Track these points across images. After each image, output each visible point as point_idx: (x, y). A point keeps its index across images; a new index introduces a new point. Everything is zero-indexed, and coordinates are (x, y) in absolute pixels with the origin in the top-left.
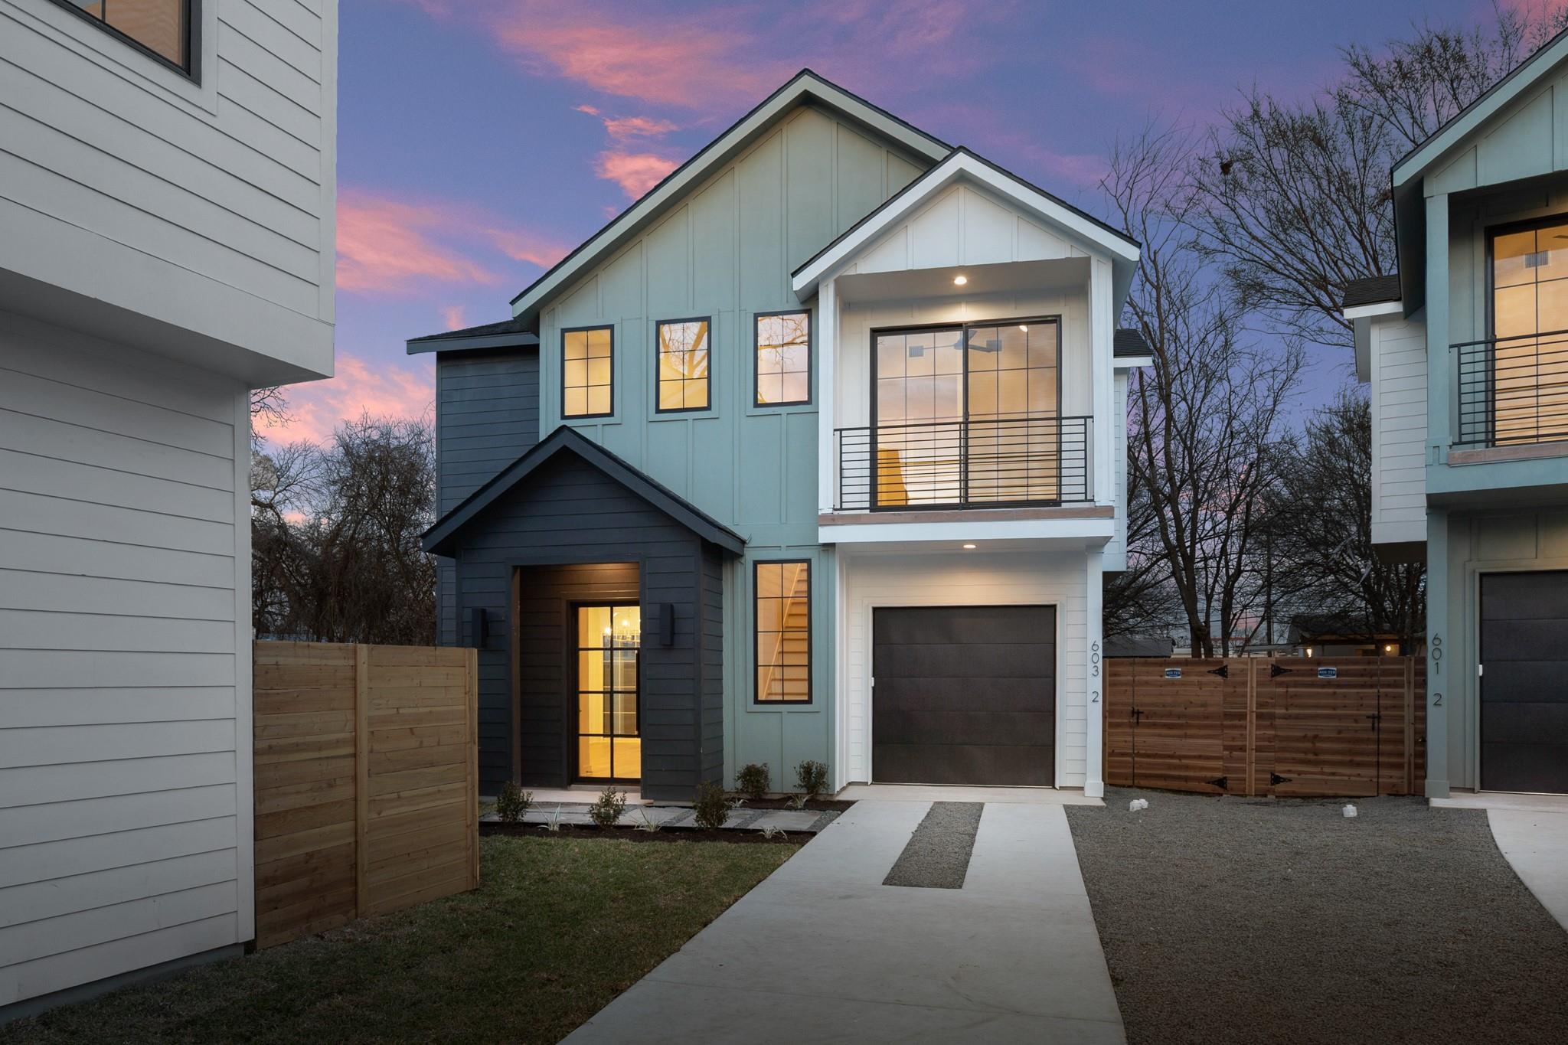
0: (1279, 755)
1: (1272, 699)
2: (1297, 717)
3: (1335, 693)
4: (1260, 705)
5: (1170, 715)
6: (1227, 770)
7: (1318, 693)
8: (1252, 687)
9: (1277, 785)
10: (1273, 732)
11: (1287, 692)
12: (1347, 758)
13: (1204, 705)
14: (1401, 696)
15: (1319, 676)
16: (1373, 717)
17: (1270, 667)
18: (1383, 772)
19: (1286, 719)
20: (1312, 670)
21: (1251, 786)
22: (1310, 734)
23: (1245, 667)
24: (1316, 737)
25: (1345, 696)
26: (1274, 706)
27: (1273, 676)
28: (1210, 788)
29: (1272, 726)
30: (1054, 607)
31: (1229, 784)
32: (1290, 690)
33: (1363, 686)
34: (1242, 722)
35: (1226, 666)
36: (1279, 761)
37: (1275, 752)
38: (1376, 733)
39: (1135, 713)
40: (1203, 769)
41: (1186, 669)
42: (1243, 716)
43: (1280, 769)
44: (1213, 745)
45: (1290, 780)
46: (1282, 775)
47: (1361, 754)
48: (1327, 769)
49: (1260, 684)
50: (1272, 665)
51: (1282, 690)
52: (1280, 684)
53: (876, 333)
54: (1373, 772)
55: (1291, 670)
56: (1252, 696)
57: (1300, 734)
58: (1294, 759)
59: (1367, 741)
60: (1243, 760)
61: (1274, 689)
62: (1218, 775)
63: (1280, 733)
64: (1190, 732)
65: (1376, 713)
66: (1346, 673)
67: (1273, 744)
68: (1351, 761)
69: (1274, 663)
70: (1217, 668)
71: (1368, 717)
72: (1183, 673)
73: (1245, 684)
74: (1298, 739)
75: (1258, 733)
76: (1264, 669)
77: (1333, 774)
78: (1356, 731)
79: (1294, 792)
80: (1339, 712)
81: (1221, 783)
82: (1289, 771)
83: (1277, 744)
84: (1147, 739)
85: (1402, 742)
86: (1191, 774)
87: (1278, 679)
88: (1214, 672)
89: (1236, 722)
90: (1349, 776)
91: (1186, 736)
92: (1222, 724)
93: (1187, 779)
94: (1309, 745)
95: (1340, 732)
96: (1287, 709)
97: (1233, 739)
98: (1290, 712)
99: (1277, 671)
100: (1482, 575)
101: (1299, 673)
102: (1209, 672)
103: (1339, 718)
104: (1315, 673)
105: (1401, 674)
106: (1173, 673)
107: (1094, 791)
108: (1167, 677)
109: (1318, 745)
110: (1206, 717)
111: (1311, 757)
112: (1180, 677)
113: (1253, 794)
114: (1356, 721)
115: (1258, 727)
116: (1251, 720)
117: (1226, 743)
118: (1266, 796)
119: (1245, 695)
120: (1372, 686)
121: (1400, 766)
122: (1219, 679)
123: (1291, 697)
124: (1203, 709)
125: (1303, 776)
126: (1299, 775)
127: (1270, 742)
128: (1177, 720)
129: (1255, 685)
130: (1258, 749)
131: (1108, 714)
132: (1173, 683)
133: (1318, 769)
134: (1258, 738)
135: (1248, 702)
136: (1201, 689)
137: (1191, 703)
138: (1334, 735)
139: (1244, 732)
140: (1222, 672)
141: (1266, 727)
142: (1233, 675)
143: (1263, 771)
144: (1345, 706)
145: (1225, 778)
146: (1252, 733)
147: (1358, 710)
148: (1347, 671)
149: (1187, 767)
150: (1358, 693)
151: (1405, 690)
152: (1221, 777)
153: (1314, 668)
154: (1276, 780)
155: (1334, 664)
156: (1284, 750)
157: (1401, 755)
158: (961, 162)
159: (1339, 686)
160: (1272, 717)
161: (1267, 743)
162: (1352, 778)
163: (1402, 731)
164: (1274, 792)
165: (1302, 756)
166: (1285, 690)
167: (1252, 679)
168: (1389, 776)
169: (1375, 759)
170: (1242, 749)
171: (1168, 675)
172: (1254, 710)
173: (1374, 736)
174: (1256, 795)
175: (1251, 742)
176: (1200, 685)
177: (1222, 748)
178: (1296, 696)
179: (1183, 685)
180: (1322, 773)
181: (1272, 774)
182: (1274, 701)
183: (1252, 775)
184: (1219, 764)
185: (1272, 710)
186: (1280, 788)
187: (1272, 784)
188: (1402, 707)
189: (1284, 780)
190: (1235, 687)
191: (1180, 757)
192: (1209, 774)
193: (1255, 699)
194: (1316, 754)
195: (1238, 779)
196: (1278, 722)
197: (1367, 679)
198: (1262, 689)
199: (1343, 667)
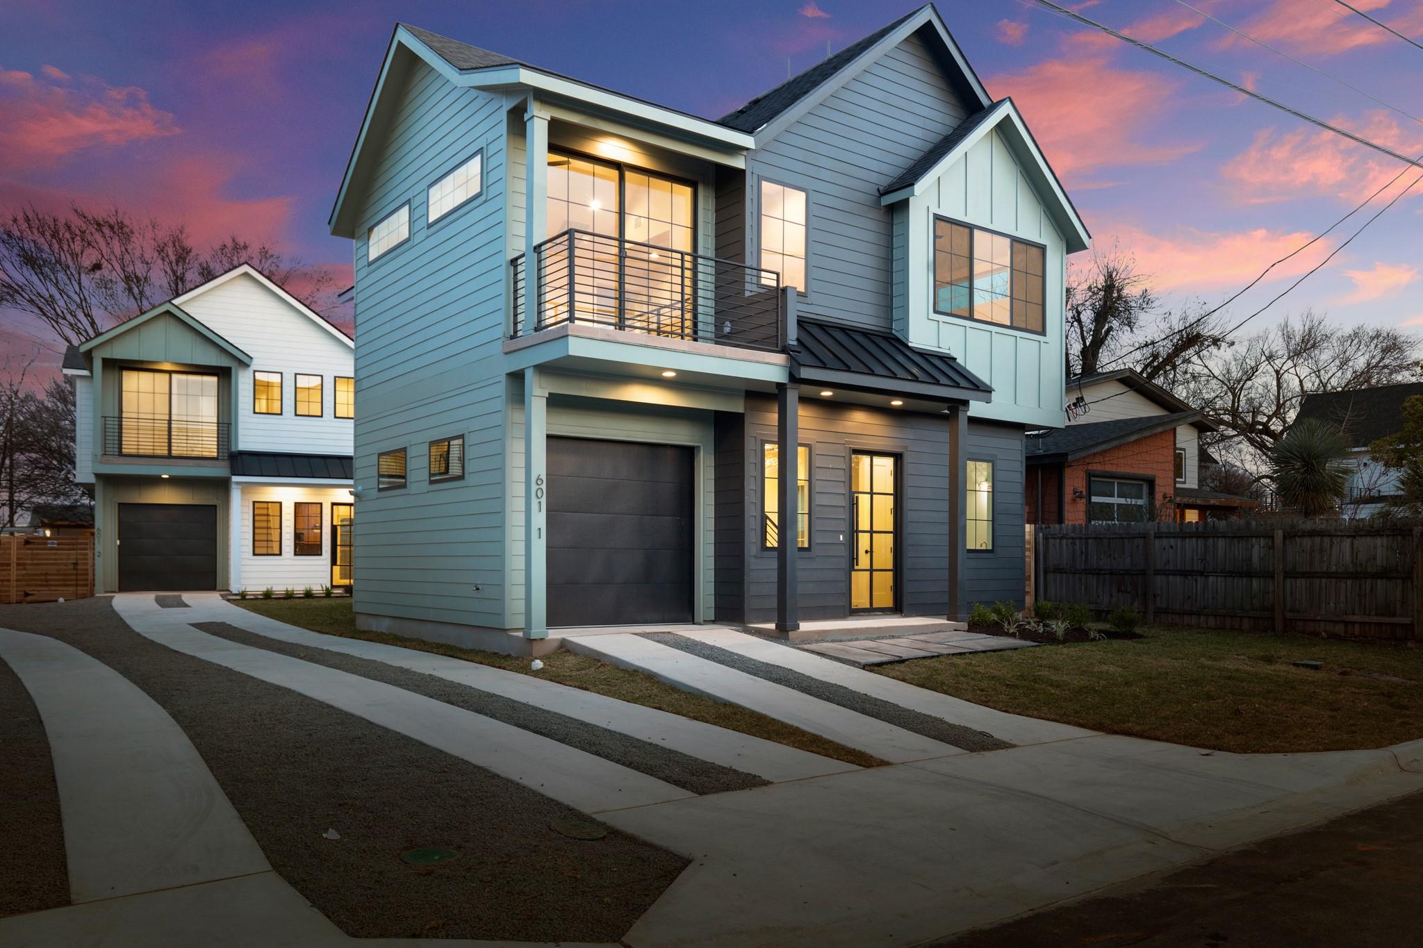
0: (29, 583)
1: (25, 556)
2: (37, 564)
3: (55, 553)
4: (18, 559)
7: (48, 553)
9: (27, 597)
10: (25, 572)
11: (32, 552)
12: (62, 583)
14: (87, 554)
15: (48, 545)
16: (74, 564)
18: (79, 588)
19: (31, 565)
20: (44, 542)
21: (14, 598)
22: (44, 572)
23: (11, 541)
24: (47, 573)
25: (61, 554)
26: (26, 559)
27: (25, 545)
29: (25, 569)
32: (34, 552)
33: (69, 550)
34: (9, 568)
36: (29, 585)
37: (26, 582)
42: (9, 565)
43: (28, 590)
45: (34, 595)
46: (30, 593)
47: (67, 580)
48: (53, 588)
49: (18, 549)
50: (25, 540)
51: (29, 552)
52: (28, 549)
54: (74, 588)
55: (34, 542)
56: (14, 555)
57: (39, 572)
58: (36, 584)
59: (71, 574)
60: (9, 586)
61: (25, 551)
63: (28, 572)
65: (75, 561)
66: (62, 544)
67: (25, 578)
68: (64, 584)
71: (72, 564)
73: (10, 548)
74: (37, 575)
75: (17, 572)
76: (21, 542)
77: (56, 590)
78: (66, 570)
79: (36, 601)
80: (57, 561)
82: (34, 590)
83: (27, 578)
85: (87, 574)
87: (28, 546)
89: (6, 568)
90: (63, 591)
94: (43, 577)
95: (58, 571)
96: (33, 561)
97: (4, 576)
98: (35, 562)
99: (27, 542)
100: (119, 504)
101: (39, 544)
103: (58, 564)
104: (46, 544)
105: (87, 544)
109: (49, 577)
111: (45, 583)
113: (14, 603)
114: (66, 566)
115: (17, 570)
116: (14, 567)
118: (21, 604)
119: (10, 554)
120: (73, 550)
121: (87, 585)
123: (34, 555)
126: (38, 592)
127: (24, 576)
129: (15, 549)
130: (17, 580)
133: (47, 589)
134: (17, 575)
135: (12, 558)
138: (56, 572)
139: (10, 572)
141: (21, 570)
142: (3, 544)
143: (21, 591)
144: (60, 559)
146: (14, 573)
147: (67, 560)
150: (67, 552)
151: (89, 551)
153: (46, 541)
154: (27, 595)
155: (55, 540)
156: (31, 580)
157: (87, 580)
159: (58, 549)
160: (24, 564)
161: (22, 577)
162: (65, 592)
163: (87, 570)
164: (25, 601)
165: (39, 583)
167: (14, 547)
168: (81, 590)
169: (75, 583)
170: (9, 581)
172: (15, 561)
173: (75, 572)
174: (16, 603)
175: (14, 577)
178: (37, 554)
180: (50, 590)
181: (25, 592)
183: (14, 593)
185: (26, 561)
186: (29, 598)
187: (24, 598)
188: (87, 559)
189: (31, 595)
190: (4, 550)
193: (16, 556)
194: (47, 581)
195: (6, 596)
196: (27, 567)
197: (72, 546)
198: (20, 551)
199: (60, 541)
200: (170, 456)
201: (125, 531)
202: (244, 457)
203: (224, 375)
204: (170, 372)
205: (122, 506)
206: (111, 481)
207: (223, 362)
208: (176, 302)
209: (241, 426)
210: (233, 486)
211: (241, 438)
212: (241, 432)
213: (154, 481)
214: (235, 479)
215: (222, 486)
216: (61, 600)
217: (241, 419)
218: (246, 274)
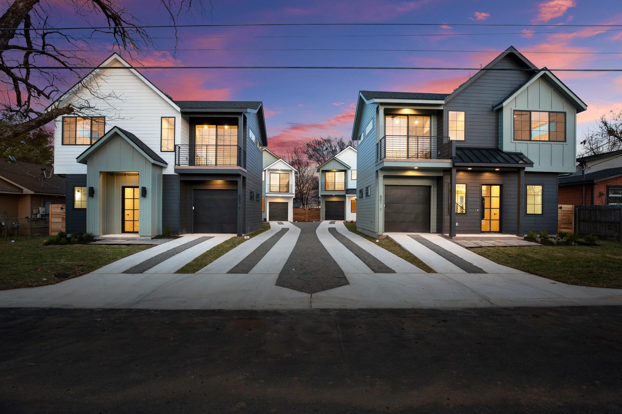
6: (305, 219)
7: (313, 212)
14: (320, 212)
21: (307, 221)
22: (312, 215)
26: (309, 213)
29: (309, 215)
30: (288, 203)
33: (317, 211)
39: (296, 214)
44: (303, 217)
51: (310, 211)
53: (270, 173)
54: (317, 219)
71: (317, 214)
81: (304, 221)
84: (297, 216)
85: (318, 216)
90: (315, 219)
91: (301, 216)
93: (301, 220)
99: (309, 209)
104: (312, 210)
107: (292, 221)
109: (313, 217)
110: (303, 214)
112: (300, 210)
116: (307, 214)
117: (305, 216)
128: (300, 214)
131: (293, 214)
140: (304, 209)
146: (307, 216)
154: (309, 220)
156: (310, 217)
158: (281, 159)
168: (319, 220)
173: (316, 216)
183: (307, 220)
186: (310, 221)
191: (300, 218)
192: (303, 219)
200: (335, 190)
201: (326, 207)
202: (349, 190)
203: (345, 171)
204: (335, 172)
205: (326, 202)
206: (324, 196)
207: (345, 169)
208: (335, 156)
209: (349, 183)
210: (346, 197)
211: (349, 186)
212: (349, 184)
213: (331, 196)
214: (346, 195)
215: (344, 196)
216: (314, 221)
217: (349, 181)
218: (350, 148)
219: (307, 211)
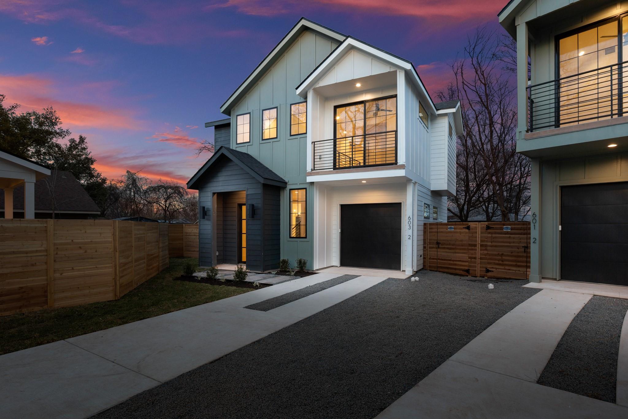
0: (489, 261)
1: (486, 239)
2: (496, 246)
3: (510, 237)
4: (482, 241)
5: (450, 244)
6: (470, 266)
7: (504, 237)
8: (479, 234)
9: (488, 273)
10: (487, 252)
11: (492, 236)
12: (514, 263)
13: (462, 241)
15: (504, 230)
16: (525, 247)
17: (486, 226)
19: (491, 247)
20: (501, 227)
21: (478, 273)
22: (501, 253)
23: (476, 226)
24: (502, 254)
25: (514, 238)
26: (487, 241)
27: (486, 230)
28: (463, 273)
29: (486, 250)
30: (401, 203)
31: (471, 272)
32: (493, 235)
33: (521, 234)
34: (475, 248)
35: (470, 226)
36: (489, 263)
37: (487, 260)
38: (526, 253)
39: (438, 243)
40: (461, 265)
41: (456, 227)
42: (475, 245)
43: (489, 267)
44: (465, 257)
45: (493, 271)
46: (490, 269)
47: (519, 262)
48: (507, 268)
49: (481, 233)
50: (486, 225)
51: (490, 235)
52: (489, 233)
53: (336, 107)
54: (525, 269)
55: (493, 227)
56: (479, 237)
57: (497, 253)
58: (494, 263)
59: (522, 257)
60: (475, 263)
61: (487, 235)
62: (466, 268)
63: (489, 252)
64: (457, 251)
65: (526, 245)
67: (486, 257)
68: (516, 265)
69: (487, 225)
70: (466, 226)
71: (523, 247)
72: (454, 228)
73: (476, 232)
74: (495, 255)
75: (481, 252)
76: (484, 227)
77: (509, 270)
78: (518, 252)
79: (494, 276)
80: (512, 244)
81: (468, 271)
82: (493, 268)
83: (488, 257)
84: (442, 253)
86: (457, 267)
87: (489, 231)
88: (465, 228)
89: (473, 248)
90: (515, 270)
91: (455, 253)
92: (468, 248)
93: (455, 269)
94: (500, 257)
95: (512, 253)
96: (492, 243)
97: (472, 254)
98: (493, 244)
99: (488, 228)
101: (497, 229)
102: (464, 228)
103: (512, 247)
104: (502, 229)
106: (451, 228)
108: (449, 230)
109: (504, 258)
110: (462, 246)
111: (500, 262)
112: (453, 230)
113: (479, 276)
114: (518, 249)
115: (481, 250)
116: (478, 247)
117: (470, 256)
118: (484, 277)
119: (476, 237)
120: (524, 234)
122: (467, 230)
123: (493, 238)
124: (461, 242)
125: (498, 270)
126: (496, 269)
127: (486, 256)
128: (452, 246)
130: (481, 259)
131: (429, 243)
132: (451, 232)
133: (503, 267)
134: (481, 254)
135: (477, 240)
136: (460, 234)
137: (457, 240)
138: (509, 254)
139: (476, 252)
140: (468, 228)
141: (484, 250)
142: (472, 229)
143: (483, 267)
144: (514, 242)
145: (469, 269)
146: (478, 253)
147: (519, 244)
148: (515, 228)
149: (455, 265)
150: (519, 237)
152: (468, 269)
153: (502, 226)
154: (488, 271)
155: (509, 225)
156: (490, 259)
159: (511, 234)
160: (486, 246)
161: (484, 256)
162: (516, 272)
164: (487, 276)
165: (497, 262)
166: (491, 235)
167: (479, 231)
169: (526, 264)
170: (475, 258)
171: (449, 229)
172: (480, 243)
173: (525, 255)
174: (480, 277)
175: (478, 255)
176: (460, 233)
177: (468, 258)
178: (495, 238)
179: (454, 233)
180: (505, 269)
181: (486, 269)
182: (487, 239)
183: (478, 269)
184: (467, 264)
185: (486, 243)
186: (489, 274)
187: (486, 273)
189: (491, 271)
190: (473, 234)
191: (453, 261)
192: (463, 268)
193: (480, 239)
194: (502, 261)
195: (474, 270)
196: (488, 248)
197: (522, 231)
198: (482, 235)
199: (513, 226)
201: (569, 216)
219: (479, 235)
